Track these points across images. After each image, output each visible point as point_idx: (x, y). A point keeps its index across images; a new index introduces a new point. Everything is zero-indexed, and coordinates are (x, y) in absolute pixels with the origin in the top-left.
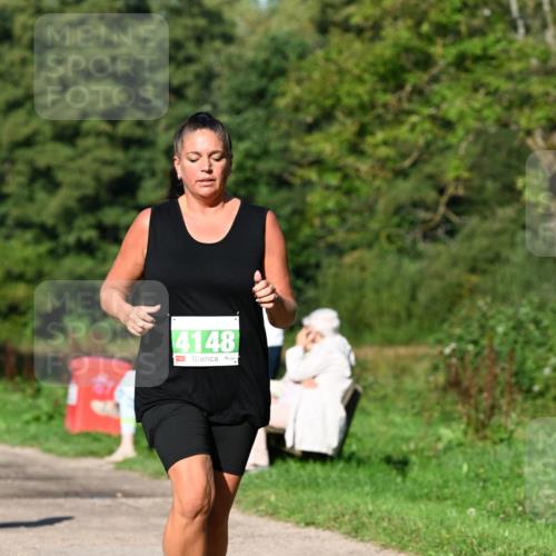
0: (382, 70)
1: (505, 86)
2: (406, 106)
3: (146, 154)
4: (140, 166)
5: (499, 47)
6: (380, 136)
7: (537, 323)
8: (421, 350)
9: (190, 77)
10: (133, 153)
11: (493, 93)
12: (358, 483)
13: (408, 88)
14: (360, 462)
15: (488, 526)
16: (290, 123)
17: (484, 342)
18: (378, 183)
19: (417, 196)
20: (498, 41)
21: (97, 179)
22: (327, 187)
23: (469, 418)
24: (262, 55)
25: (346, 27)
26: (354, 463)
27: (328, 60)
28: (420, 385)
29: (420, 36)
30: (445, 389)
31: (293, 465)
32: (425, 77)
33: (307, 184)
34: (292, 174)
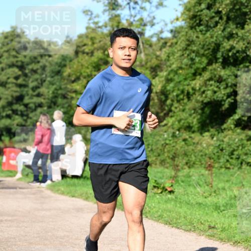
0: (94, 65)
3: (26, 89)
4: (24, 93)
9: (39, 67)
10: (22, 89)
12: (87, 185)
16: (68, 80)
21: (12, 96)
24: (59, 61)
25: (83, 53)
26: (86, 179)
27: (79, 62)
29: (105, 55)
31: (68, 179)
33: (72, 98)
34: (68, 95)
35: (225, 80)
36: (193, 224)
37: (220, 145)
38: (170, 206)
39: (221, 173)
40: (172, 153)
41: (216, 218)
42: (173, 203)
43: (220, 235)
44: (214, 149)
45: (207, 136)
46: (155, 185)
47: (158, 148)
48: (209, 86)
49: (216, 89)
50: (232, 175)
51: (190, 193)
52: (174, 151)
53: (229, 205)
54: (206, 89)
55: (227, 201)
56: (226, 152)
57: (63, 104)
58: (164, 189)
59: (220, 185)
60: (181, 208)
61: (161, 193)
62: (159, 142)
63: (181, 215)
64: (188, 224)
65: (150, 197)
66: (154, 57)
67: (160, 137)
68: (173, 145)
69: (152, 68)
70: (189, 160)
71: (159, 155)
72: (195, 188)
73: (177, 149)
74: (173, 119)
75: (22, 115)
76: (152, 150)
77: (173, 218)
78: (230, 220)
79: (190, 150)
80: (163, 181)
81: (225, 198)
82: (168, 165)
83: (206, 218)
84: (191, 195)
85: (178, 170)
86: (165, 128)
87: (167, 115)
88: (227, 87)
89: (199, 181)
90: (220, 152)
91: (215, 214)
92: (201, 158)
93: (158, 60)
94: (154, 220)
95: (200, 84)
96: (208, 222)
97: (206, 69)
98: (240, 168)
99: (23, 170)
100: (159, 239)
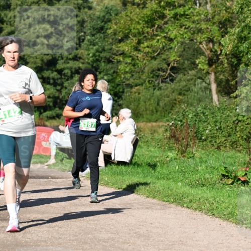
0: (146, 19)
1: (192, 26)
2: (155, 33)
4: (58, 56)
5: (190, 11)
6: (146, 44)
8: (161, 124)
11: (188, 28)
12: (138, 173)
14: (138, 165)
15: (186, 189)
16: (112, 39)
17: (184, 121)
18: (144, 62)
19: (159, 67)
20: (190, 9)
21: (42, 60)
22: (126, 64)
23: (179, 149)
24: (102, 14)
25: (133, 3)
26: (136, 166)
28: (161, 137)
29: (160, 7)
30: (169, 138)
31: (114, 167)
32: (163, 22)
33: (119, 62)
34: (114, 58)
46: (224, 173)
52: (248, 130)
57: (107, 70)
58: (236, 179)
61: (232, 183)
62: (229, 118)
65: (218, 189)
66: (224, 8)
67: (231, 112)
69: (220, 23)
71: (229, 136)
75: (55, 84)
76: (220, 128)
80: (234, 168)
82: (241, 148)
93: (229, 13)
94: (223, 219)
99: (57, 155)
100: (229, 243)
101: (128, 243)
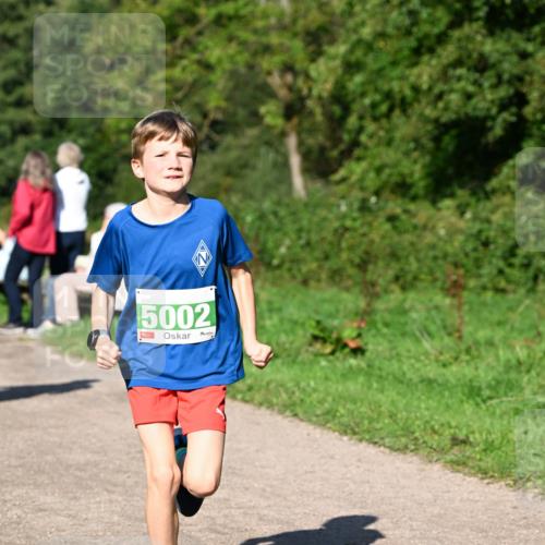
2: (179, 52)
7: (275, 214)
11: (243, 44)
13: (180, 40)
20: (246, 5)
32: (193, 31)
35: (494, 66)
36: (413, 433)
37: (480, 232)
38: (354, 386)
39: (484, 304)
40: (360, 251)
41: (470, 419)
42: (361, 379)
43: (480, 460)
44: (466, 241)
45: (448, 208)
46: (317, 332)
47: (323, 239)
48: (454, 81)
49: (471, 88)
50: (511, 309)
51: (405, 354)
52: (363, 247)
53: (504, 385)
54: (445, 88)
55: (500, 374)
56: (496, 248)
58: (340, 344)
59: (482, 334)
60: (382, 391)
61: (333, 353)
62: (327, 224)
63: (383, 409)
64: (399, 433)
66: (315, 5)
67: (330, 211)
68: (361, 231)
69: (308, 33)
70: (402, 270)
71: (327, 257)
72: (418, 341)
73: (372, 242)
74: (364, 165)
76: (308, 244)
77: (363, 418)
78: (505, 422)
79: (406, 244)
80: (336, 323)
81: (493, 368)
82: (350, 283)
83: (446, 417)
84: (409, 358)
85: (376, 296)
86: (342, 188)
87: (347, 154)
88: (499, 81)
89: (428, 323)
90: (481, 248)
91: (468, 407)
92: (432, 264)
93: (325, 13)
94: (314, 423)
95: (430, 77)
96: (450, 427)
97: (447, 36)
98: (532, 290)
100: (326, 471)
101: (125, 473)
